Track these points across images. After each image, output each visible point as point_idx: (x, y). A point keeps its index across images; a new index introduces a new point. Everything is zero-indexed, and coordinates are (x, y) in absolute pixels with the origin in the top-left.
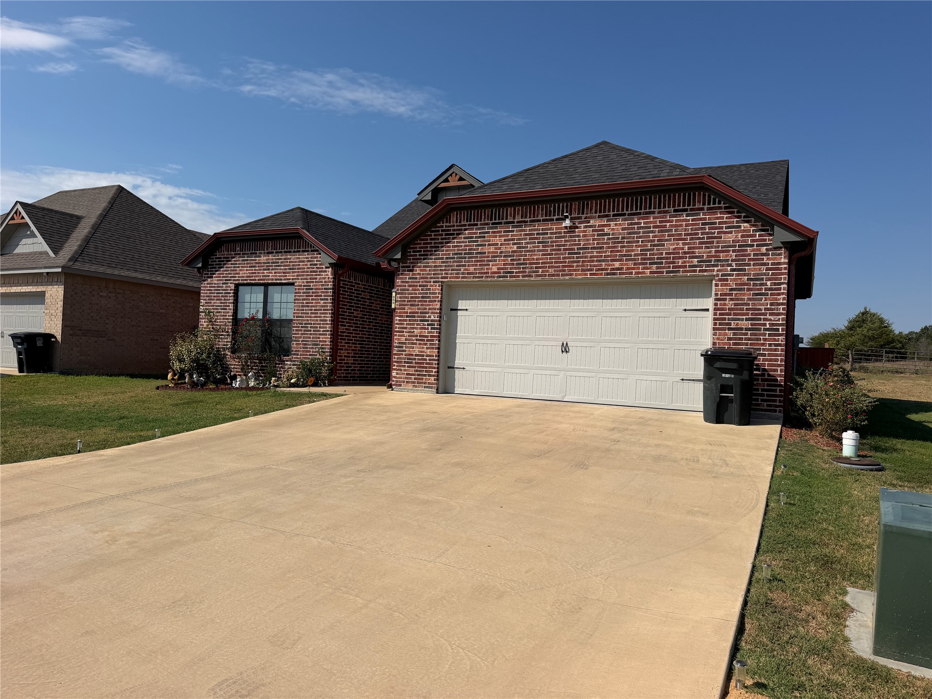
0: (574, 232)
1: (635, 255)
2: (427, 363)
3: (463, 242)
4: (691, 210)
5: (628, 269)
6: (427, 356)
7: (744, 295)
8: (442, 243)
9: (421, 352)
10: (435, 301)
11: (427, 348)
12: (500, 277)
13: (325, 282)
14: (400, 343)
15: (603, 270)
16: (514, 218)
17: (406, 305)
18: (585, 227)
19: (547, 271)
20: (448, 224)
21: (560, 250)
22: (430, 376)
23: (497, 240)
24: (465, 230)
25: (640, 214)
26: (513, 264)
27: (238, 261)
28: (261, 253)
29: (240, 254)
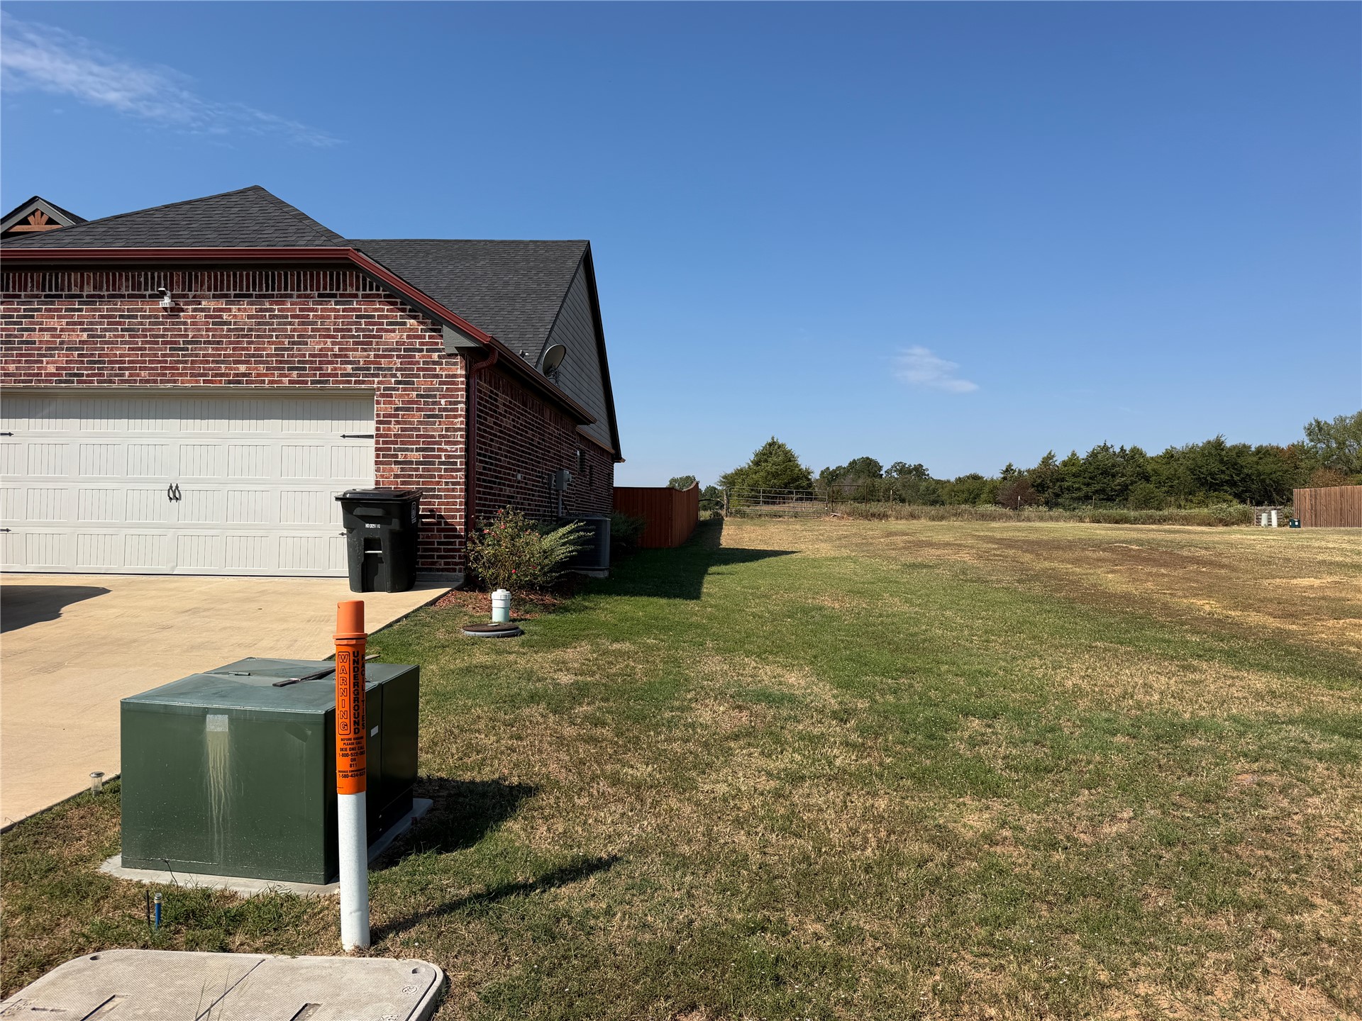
0: (178, 317)
1: (268, 355)
4: (342, 296)
5: (258, 375)
7: (413, 416)
12: (61, 381)
15: (222, 375)
16: (82, 289)
18: (194, 310)
19: (138, 375)
21: (157, 343)
23: (54, 323)
25: (272, 296)
26: (82, 362)
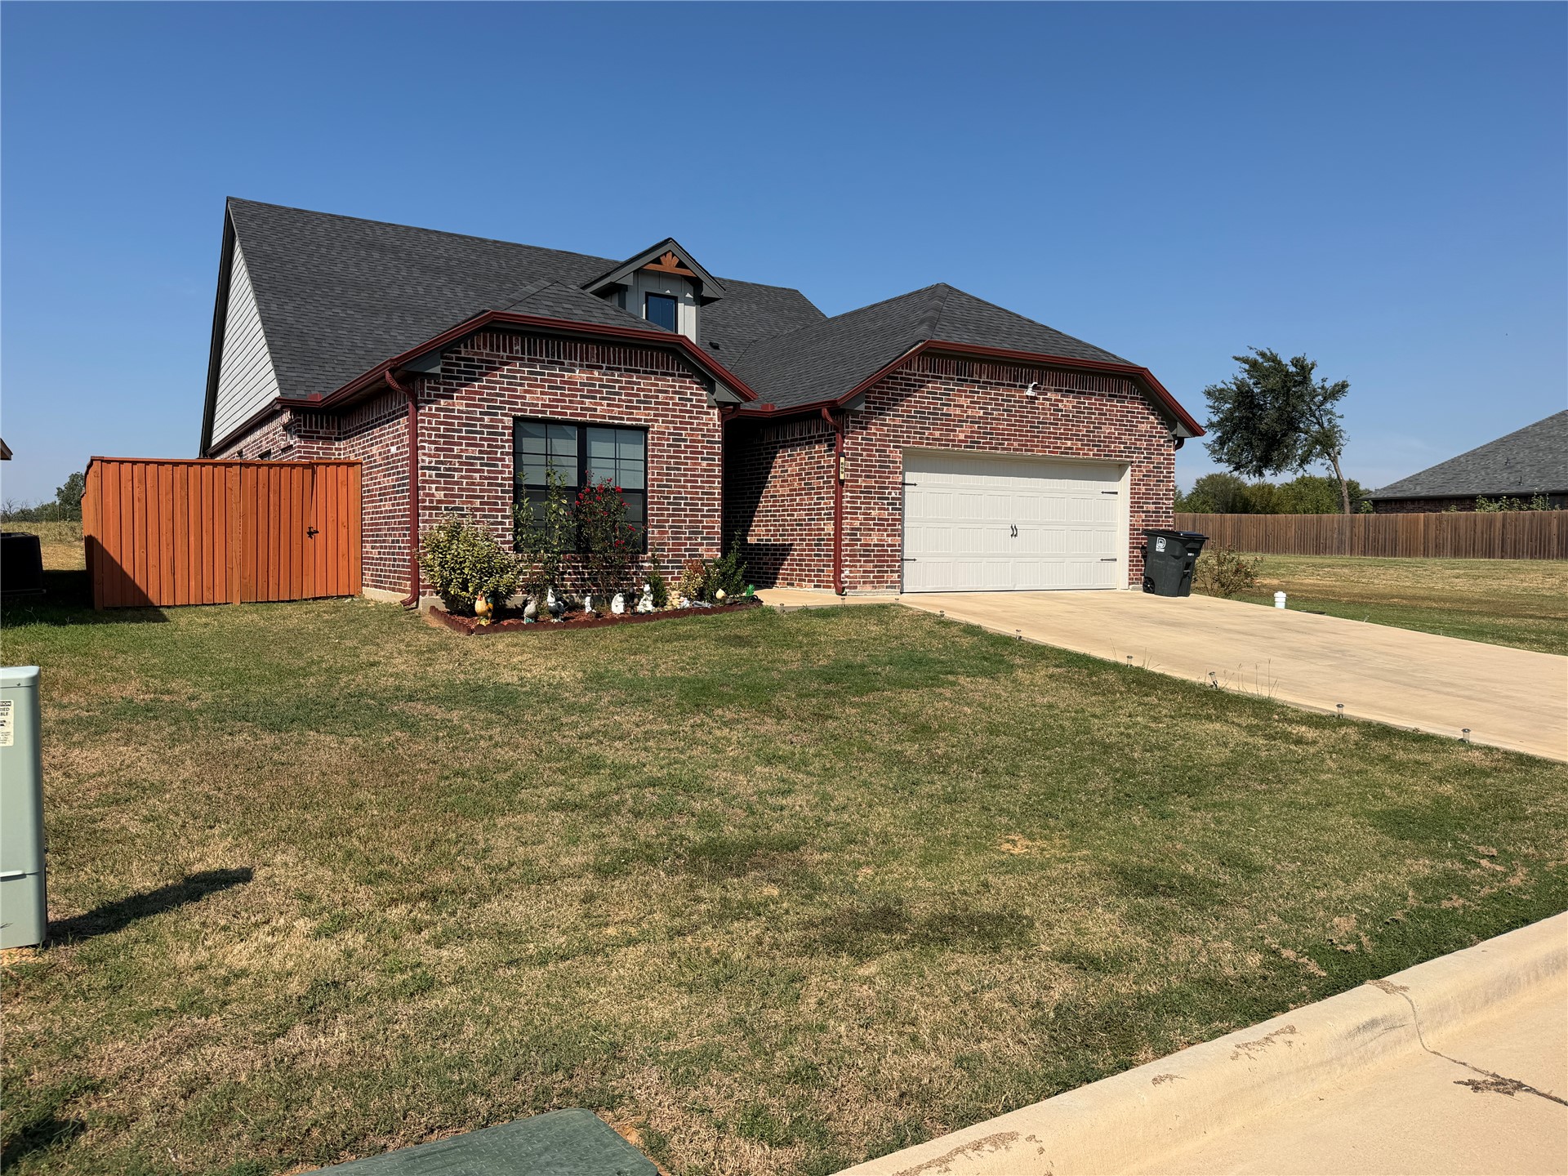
0: (1034, 403)
1: (1083, 435)
2: (889, 556)
3: (926, 398)
4: (1120, 397)
5: (1077, 449)
7: (1150, 481)
8: (901, 395)
9: (881, 540)
10: (896, 473)
11: (888, 536)
12: (967, 447)
13: (708, 430)
14: (852, 529)
15: (1058, 448)
16: (980, 377)
17: (861, 476)
18: (1044, 399)
20: (908, 371)
21: (1023, 421)
23: (963, 401)
24: (929, 382)
25: (1085, 393)
26: (980, 433)
27: (519, 371)
28: (574, 365)
29: (522, 359)
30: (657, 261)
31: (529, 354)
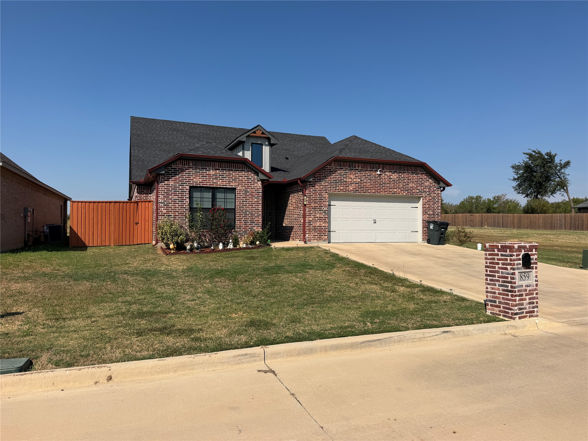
0: (381, 176)
1: (401, 187)
2: (323, 230)
3: (337, 176)
4: (416, 173)
5: (399, 192)
6: (323, 226)
7: (430, 203)
8: (328, 175)
9: (320, 225)
11: (323, 223)
12: (354, 192)
13: (257, 189)
15: (391, 192)
16: (359, 168)
17: (312, 203)
18: (384, 175)
19: (372, 191)
20: (330, 167)
21: (376, 183)
22: (324, 235)
23: (351, 176)
24: (338, 170)
26: (359, 187)
27: (191, 172)
28: (210, 169)
29: (193, 168)
30: (255, 132)
31: (195, 166)
